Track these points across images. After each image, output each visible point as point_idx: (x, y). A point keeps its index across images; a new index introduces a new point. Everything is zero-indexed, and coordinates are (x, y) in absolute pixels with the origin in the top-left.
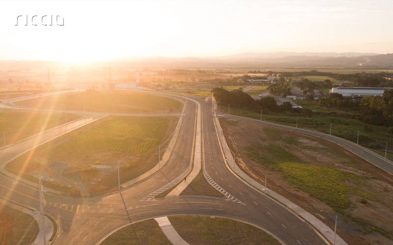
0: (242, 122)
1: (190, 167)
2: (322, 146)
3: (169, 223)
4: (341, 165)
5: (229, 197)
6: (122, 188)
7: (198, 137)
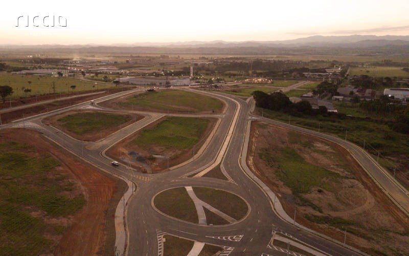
0: (271, 125)
1: (213, 161)
2: (331, 151)
3: (192, 190)
4: (335, 167)
5: (231, 180)
6: (169, 170)
7: (228, 138)
